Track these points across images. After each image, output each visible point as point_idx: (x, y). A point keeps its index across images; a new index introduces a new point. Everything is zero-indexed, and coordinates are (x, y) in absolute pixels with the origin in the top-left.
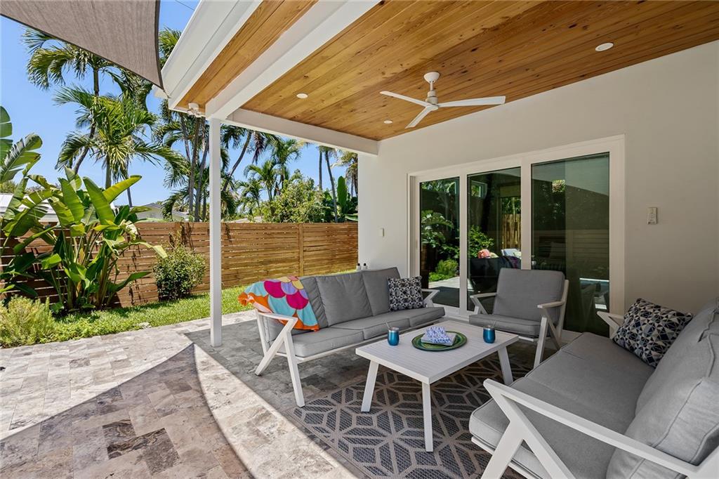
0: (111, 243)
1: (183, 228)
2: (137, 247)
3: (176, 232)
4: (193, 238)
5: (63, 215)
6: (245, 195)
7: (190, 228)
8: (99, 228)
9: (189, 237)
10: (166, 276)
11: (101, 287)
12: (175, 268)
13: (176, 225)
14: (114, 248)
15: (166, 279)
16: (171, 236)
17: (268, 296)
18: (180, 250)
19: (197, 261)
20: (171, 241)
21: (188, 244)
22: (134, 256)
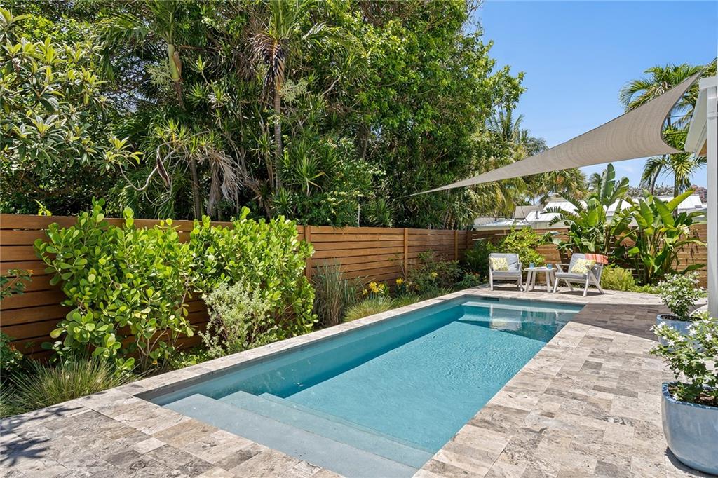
0: (669, 241)
5: (640, 222)
8: (664, 230)
14: (670, 244)
22: (692, 251)
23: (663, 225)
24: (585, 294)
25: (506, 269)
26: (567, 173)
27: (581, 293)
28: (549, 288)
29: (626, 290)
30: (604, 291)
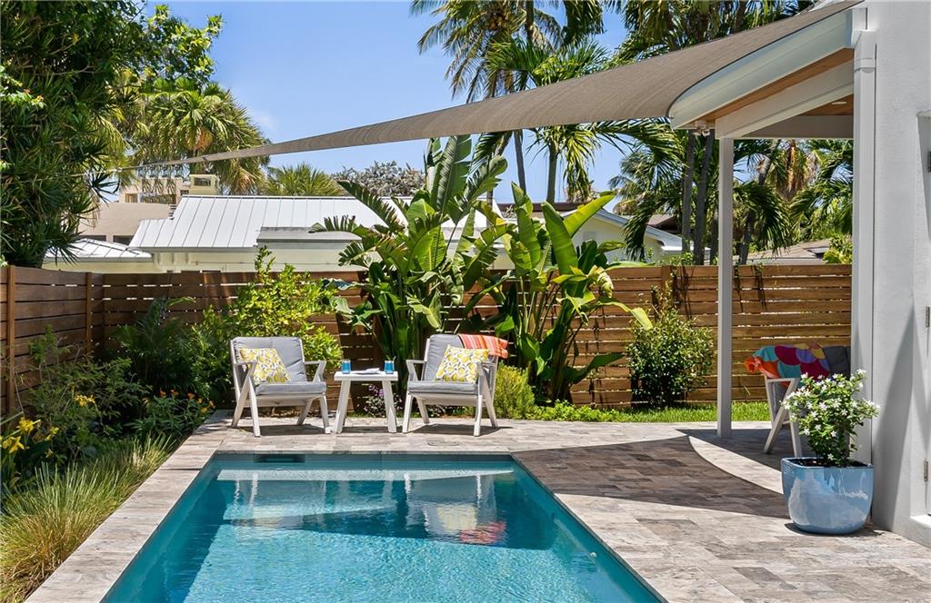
0: (578, 303)
1: (675, 277)
2: (600, 312)
3: (662, 284)
4: (693, 298)
5: (521, 261)
6: (828, 174)
7: (686, 277)
8: (559, 279)
9: (685, 295)
10: (647, 364)
11: (557, 373)
12: (661, 351)
13: (662, 272)
14: (581, 311)
15: (647, 369)
16: (655, 292)
17: (777, 362)
18: (671, 317)
19: (700, 341)
20: (655, 301)
21: (683, 309)
22: (597, 326)
23: (556, 267)
24: (477, 431)
25: (283, 378)
26: (220, 123)
27: (467, 430)
28: (390, 420)
29: (524, 417)
30: (500, 423)
